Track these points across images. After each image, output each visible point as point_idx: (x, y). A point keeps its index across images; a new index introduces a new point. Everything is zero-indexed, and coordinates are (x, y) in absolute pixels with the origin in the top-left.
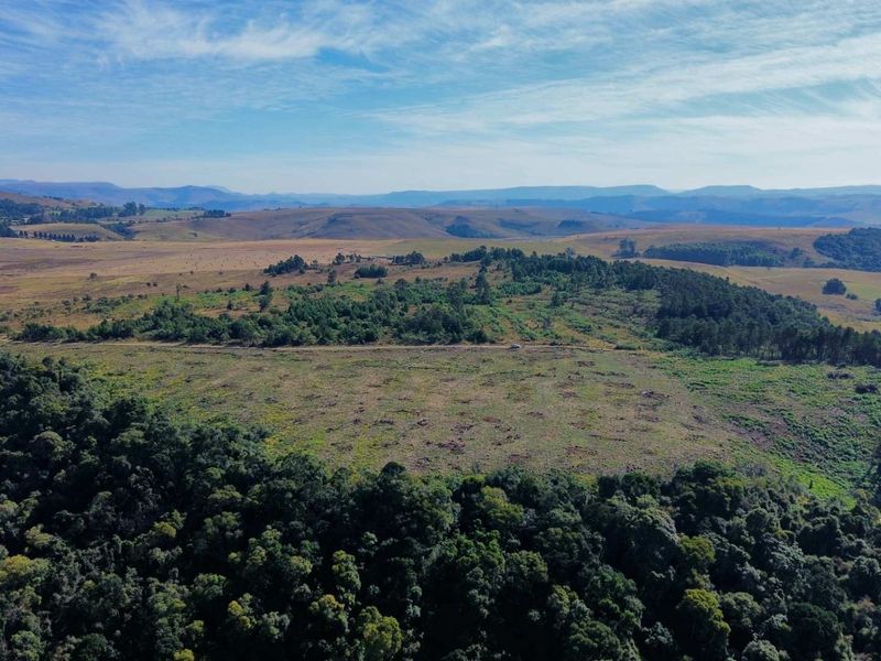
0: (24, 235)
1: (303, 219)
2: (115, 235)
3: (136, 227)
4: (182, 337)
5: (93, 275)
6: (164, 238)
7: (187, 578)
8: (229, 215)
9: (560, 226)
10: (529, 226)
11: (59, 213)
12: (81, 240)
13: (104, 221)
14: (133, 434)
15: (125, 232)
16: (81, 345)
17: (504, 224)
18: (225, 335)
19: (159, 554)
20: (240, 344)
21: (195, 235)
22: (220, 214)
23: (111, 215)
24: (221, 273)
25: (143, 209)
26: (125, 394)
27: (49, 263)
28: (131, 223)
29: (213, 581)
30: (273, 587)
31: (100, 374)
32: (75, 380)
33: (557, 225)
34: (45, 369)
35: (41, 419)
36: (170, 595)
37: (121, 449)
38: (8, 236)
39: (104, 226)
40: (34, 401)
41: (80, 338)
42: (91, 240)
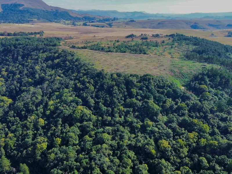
0: (89, 25)
1: (152, 23)
2: (108, 26)
3: (113, 24)
4: (94, 49)
5: (95, 36)
6: (118, 27)
7: (75, 81)
8: (135, 21)
9: (227, 26)
10: (217, 26)
11: (99, 20)
12: (100, 27)
13: (107, 22)
14: (77, 63)
15: (110, 25)
16: (79, 49)
17: (210, 25)
18: (100, 50)
19: (73, 78)
20: (102, 51)
21: (125, 26)
22: (133, 21)
23: (110, 21)
24: (118, 37)
25: (117, 19)
26: (79, 58)
27: (90, 32)
28: (112, 23)
29: (77, 81)
30: (83, 83)
31: (78, 54)
32: (74, 55)
33: (226, 26)
34: (70, 52)
35: (67, 60)
36: (72, 82)
37: (74, 65)
38: (86, 25)
39: (107, 24)
40: (67, 57)
41: (79, 48)
42: (102, 27)
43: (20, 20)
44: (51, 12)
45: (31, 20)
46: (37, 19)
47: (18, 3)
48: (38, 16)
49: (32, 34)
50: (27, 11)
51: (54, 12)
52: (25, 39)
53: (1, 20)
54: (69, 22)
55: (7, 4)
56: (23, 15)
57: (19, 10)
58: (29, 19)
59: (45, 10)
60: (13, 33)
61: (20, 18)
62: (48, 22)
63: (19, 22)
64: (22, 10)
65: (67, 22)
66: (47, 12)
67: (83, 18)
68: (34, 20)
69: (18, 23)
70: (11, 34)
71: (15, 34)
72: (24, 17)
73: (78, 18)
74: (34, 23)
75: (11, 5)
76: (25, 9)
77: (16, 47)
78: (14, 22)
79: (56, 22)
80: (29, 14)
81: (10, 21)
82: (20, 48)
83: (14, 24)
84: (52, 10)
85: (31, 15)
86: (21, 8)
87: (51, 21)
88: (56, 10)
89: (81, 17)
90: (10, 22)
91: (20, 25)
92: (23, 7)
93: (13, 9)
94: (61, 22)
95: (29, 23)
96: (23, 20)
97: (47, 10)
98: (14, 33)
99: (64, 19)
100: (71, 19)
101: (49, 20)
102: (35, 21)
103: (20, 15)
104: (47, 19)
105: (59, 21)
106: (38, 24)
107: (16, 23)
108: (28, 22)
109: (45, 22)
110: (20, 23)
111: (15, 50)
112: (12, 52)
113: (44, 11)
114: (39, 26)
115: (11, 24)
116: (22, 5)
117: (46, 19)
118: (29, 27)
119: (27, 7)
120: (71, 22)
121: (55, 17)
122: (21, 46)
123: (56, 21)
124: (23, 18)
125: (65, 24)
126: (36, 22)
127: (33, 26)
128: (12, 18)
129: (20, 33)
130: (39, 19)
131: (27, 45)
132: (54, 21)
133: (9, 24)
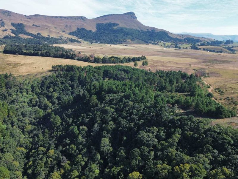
0: (200, 49)
11: (206, 42)
12: (217, 52)
15: (231, 50)
38: (196, 49)
42: (221, 52)
43: (112, 40)
44: (146, 32)
45: (124, 40)
46: (132, 40)
47: (113, 22)
48: (132, 36)
49: (129, 60)
50: (121, 31)
51: (150, 32)
52: (120, 70)
53: (93, 40)
54: (169, 44)
55: (102, 24)
56: (117, 35)
57: (113, 30)
58: (122, 39)
59: (140, 30)
60: (102, 58)
61: (112, 38)
62: (143, 43)
63: (111, 42)
64: (116, 30)
65: (167, 44)
66: (143, 33)
67: (185, 39)
68: (127, 40)
69: (110, 44)
70: (99, 59)
71: (104, 61)
72: (117, 37)
73: (178, 39)
74: (127, 44)
75: (106, 24)
76: (119, 29)
77: (101, 98)
78: (106, 43)
79: (153, 44)
80: (123, 33)
81: (102, 41)
82: (110, 103)
83: (106, 44)
84: (147, 30)
85: (125, 35)
86: (115, 28)
87: (147, 42)
88: (152, 30)
89: (182, 38)
90: (101, 43)
91: (112, 46)
92: (118, 26)
93: (107, 28)
94: (159, 44)
95: (121, 44)
96: (116, 41)
97: (142, 30)
98: (104, 58)
99: (162, 41)
100: (170, 40)
101: (144, 41)
102: (129, 41)
103: (113, 35)
104: (143, 40)
105: (156, 42)
106: (132, 45)
107: (109, 43)
108: (121, 42)
109: (140, 43)
110: (112, 44)
111: (97, 105)
112: (90, 111)
113: (138, 31)
114: (134, 48)
115: (103, 45)
116: (117, 24)
117: (141, 40)
118: (122, 49)
119: (121, 26)
120: (172, 44)
121: (151, 38)
122: (112, 96)
123: (152, 42)
124: (116, 39)
125: (165, 46)
126: (129, 44)
127: (126, 47)
128: (104, 38)
129: (113, 59)
130: (133, 40)
131: (127, 97)
132: (150, 43)
133: (100, 44)
